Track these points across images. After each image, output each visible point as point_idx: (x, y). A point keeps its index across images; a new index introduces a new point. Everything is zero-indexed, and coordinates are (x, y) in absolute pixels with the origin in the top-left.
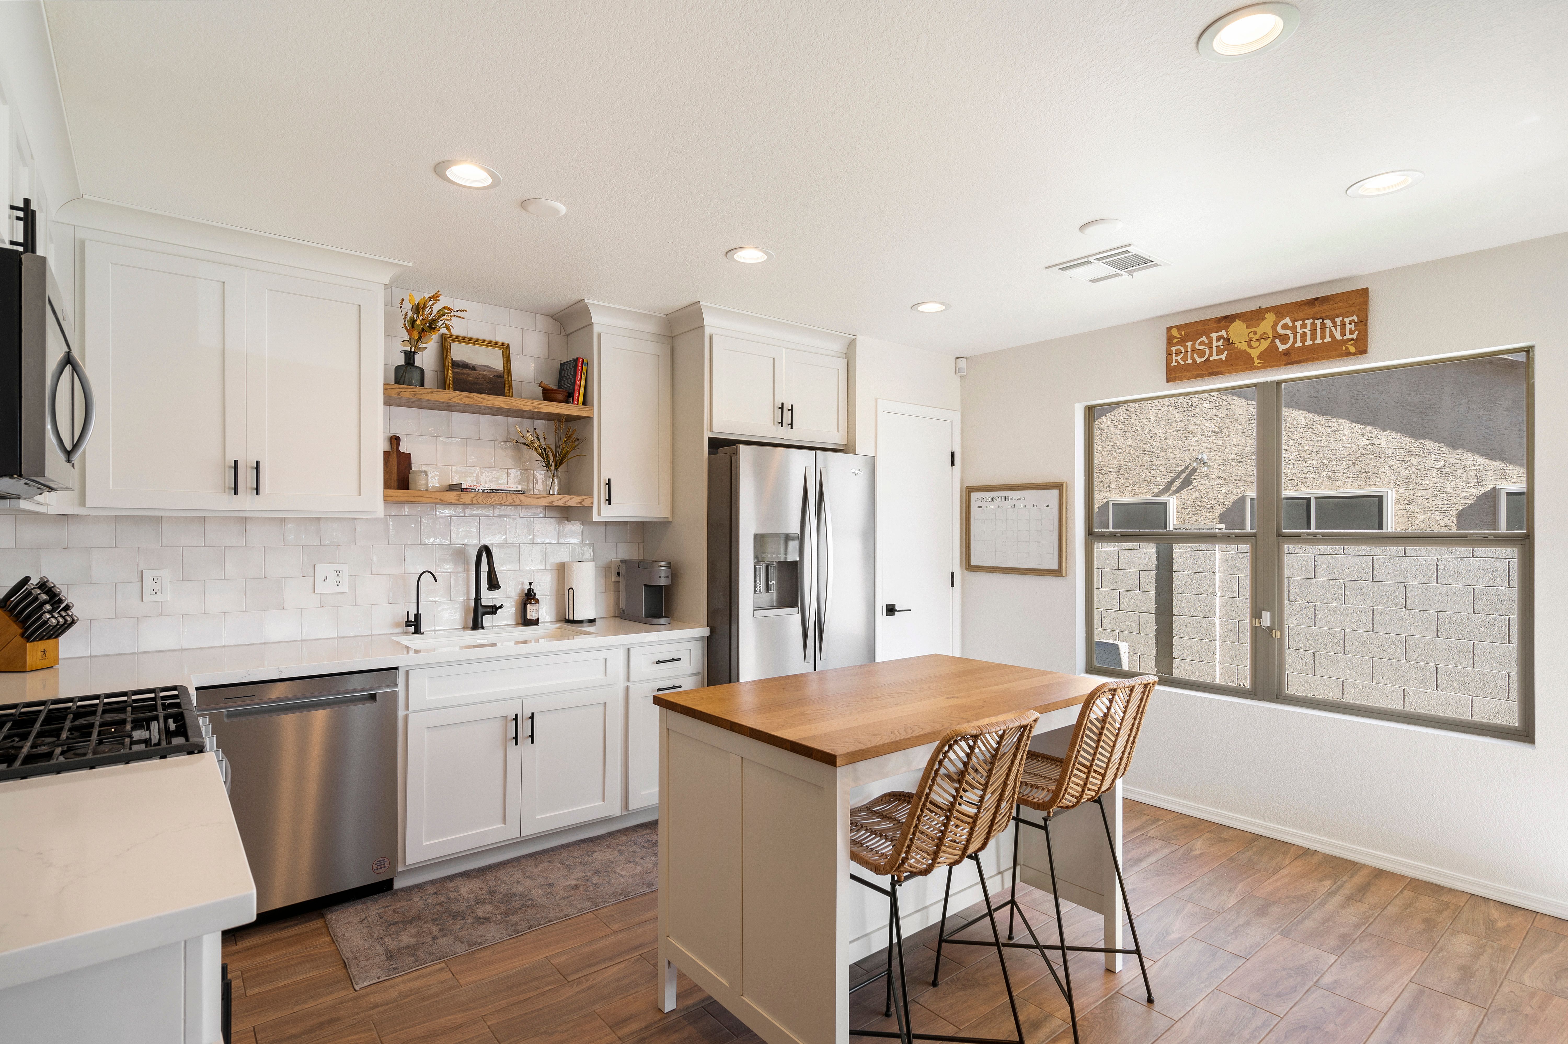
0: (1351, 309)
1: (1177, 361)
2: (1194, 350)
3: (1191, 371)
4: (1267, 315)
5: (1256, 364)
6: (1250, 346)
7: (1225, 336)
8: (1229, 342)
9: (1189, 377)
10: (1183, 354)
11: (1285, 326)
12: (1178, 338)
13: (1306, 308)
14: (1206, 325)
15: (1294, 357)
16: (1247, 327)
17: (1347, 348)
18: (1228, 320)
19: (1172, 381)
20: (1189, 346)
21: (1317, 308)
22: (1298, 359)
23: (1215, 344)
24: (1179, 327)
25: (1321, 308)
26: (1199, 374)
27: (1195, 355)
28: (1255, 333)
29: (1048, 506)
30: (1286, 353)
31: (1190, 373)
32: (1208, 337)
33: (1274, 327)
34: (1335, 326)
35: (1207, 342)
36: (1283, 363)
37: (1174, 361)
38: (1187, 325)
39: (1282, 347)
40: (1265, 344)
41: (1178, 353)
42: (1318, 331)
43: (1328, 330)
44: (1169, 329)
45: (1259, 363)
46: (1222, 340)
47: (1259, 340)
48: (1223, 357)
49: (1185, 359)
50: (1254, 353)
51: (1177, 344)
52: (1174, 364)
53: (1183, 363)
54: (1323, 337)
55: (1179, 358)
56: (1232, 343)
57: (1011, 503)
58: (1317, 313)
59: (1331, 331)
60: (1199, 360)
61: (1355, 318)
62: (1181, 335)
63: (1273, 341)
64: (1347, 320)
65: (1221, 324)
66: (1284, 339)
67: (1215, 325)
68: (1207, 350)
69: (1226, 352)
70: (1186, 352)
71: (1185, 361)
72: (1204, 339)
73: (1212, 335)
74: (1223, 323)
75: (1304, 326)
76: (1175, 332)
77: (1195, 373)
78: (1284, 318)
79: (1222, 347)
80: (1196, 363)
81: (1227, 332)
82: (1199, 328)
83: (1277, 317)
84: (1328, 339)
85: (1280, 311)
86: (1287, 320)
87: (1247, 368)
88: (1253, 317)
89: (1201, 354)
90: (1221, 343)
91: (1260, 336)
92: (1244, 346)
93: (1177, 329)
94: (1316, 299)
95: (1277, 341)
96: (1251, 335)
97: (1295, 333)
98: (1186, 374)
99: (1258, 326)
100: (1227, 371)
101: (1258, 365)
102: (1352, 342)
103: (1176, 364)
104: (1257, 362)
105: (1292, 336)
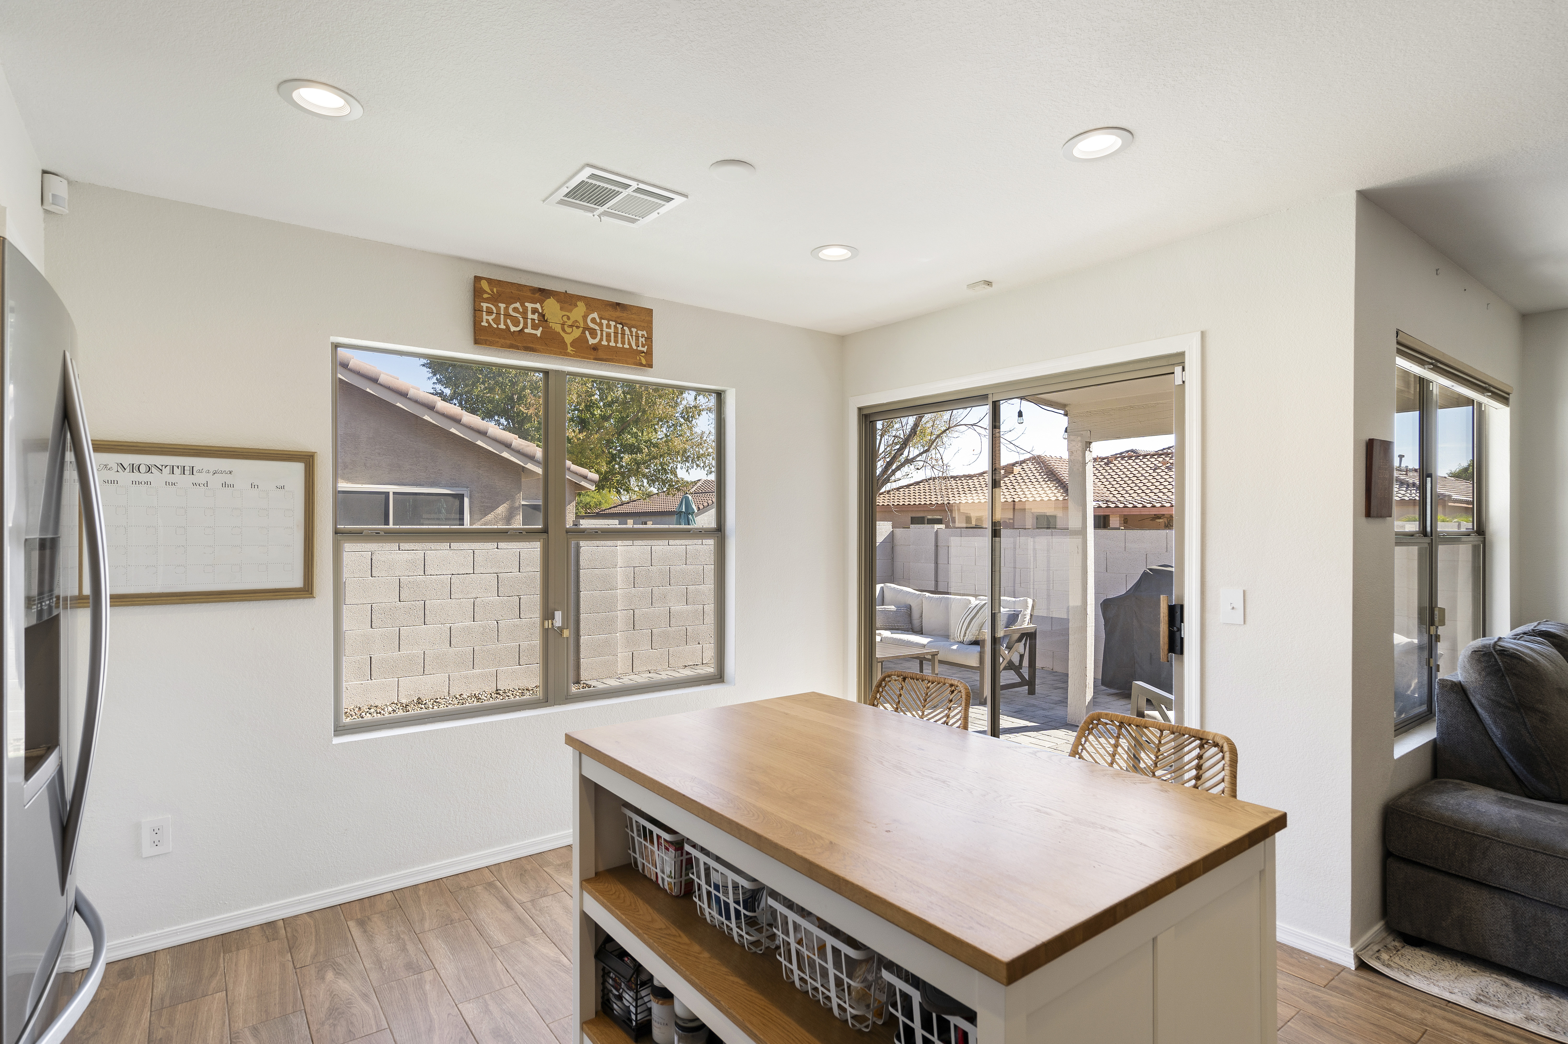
0: (643, 324)
1: (488, 321)
2: (507, 315)
3: (505, 338)
4: (579, 303)
5: (569, 351)
6: (564, 330)
7: (540, 311)
8: (544, 318)
9: (502, 345)
10: (495, 315)
11: (593, 320)
12: (489, 294)
13: (610, 309)
14: (520, 291)
15: (601, 354)
16: (561, 309)
17: (640, 359)
18: (543, 294)
19: (482, 344)
20: (502, 309)
21: (618, 313)
22: (605, 357)
23: (530, 316)
24: (490, 281)
25: (621, 314)
26: (512, 344)
27: (508, 321)
28: (569, 318)
29: (283, 487)
30: (595, 348)
31: (503, 341)
32: (522, 305)
33: (585, 317)
34: (632, 336)
35: (521, 310)
36: (592, 357)
37: (484, 320)
38: (499, 283)
39: (591, 341)
40: (577, 333)
41: (490, 312)
42: (620, 335)
43: (626, 336)
44: (477, 279)
45: (572, 351)
46: (537, 314)
47: (571, 326)
48: (538, 333)
49: (497, 321)
50: (568, 339)
51: (487, 300)
52: (484, 324)
53: (495, 326)
54: (623, 343)
55: (490, 318)
56: (546, 321)
57: (199, 478)
58: (618, 317)
59: (629, 339)
60: (513, 329)
61: (645, 333)
62: (493, 292)
63: (583, 332)
64: (640, 333)
65: (536, 295)
66: (593, 333)
67: (529, 294)
68: (521, 320)
69: (541, 329)
70: (498, 314)
71: (498, 325)
72: (518, 305)
73: (527, 304)
74: (537, 295)
75: (609, 326)
76: (485, 285)
77: (508, 342)
78: (593, 312)
79: (537, 322)
80: (510, 331)
81: (542, 307)
82: (513, 291)
83: (587, 309)
84: (626, 346)
85: (592, 304)
86: (595, 315)
87: (561, 352)
88: (567, 300)
89: (516, 323)
90: (536, 316)
91: (573, 322)
92: (558, 328)
93: (488, 283)
94: (618, 304)
95: (587, 332)
96: (565, 319)
97: (602, 331)
98: (498, 340)
99: (570, 311)
100: (542, 350)
101: (571, 352)
102: (643, 354)
103: (487, 325)
104: (570, 349)
105: (599, 332)
